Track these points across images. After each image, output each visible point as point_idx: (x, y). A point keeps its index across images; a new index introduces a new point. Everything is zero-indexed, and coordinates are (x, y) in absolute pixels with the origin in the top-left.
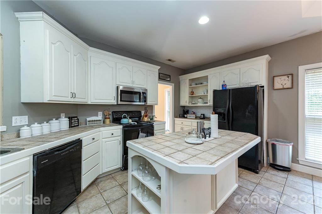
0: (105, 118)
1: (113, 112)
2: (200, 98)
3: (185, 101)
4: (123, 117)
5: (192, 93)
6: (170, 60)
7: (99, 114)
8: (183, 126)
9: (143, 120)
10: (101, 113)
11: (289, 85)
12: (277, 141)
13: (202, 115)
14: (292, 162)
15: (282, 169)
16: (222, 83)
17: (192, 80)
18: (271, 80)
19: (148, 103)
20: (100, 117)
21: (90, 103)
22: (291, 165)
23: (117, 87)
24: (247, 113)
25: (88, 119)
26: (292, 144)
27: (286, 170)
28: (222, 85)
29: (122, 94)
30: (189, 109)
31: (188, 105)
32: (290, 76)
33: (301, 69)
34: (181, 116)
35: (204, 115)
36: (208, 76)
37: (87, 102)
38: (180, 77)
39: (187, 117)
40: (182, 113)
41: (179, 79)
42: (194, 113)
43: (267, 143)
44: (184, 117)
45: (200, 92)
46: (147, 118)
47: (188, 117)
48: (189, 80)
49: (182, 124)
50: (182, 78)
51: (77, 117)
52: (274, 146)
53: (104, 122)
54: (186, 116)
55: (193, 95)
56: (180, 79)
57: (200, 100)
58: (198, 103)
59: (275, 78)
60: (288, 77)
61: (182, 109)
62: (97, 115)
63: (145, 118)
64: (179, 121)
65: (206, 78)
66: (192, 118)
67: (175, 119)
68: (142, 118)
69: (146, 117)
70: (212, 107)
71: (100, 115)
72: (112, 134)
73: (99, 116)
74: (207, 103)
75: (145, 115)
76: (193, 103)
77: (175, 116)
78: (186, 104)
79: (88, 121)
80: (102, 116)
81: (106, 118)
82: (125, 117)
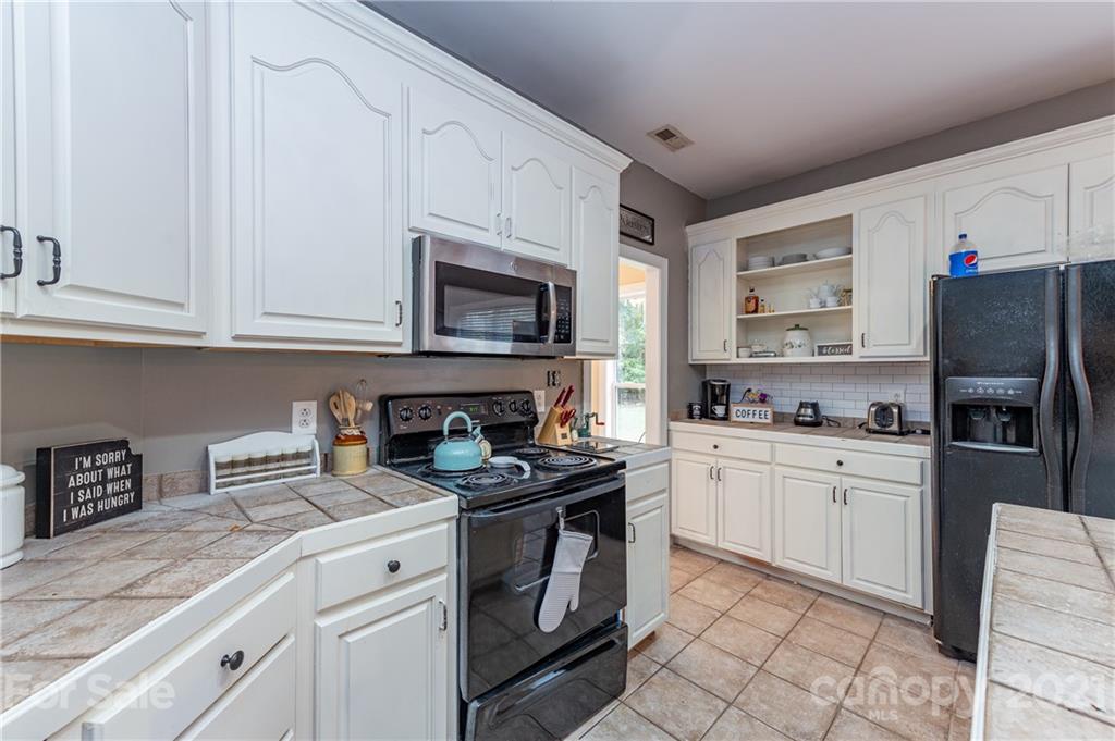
0: (336, 436)
1: (384, 401)
2: (797, 327)
3: (716, 340)
4: (446, 433)
5: (751, 303)
6: (665, 134)
7: (296, 417)
8: (723, 463)
9: (549, 442)
10: (313, 406)
13: (802, 405)
17: (748, 245)
19: (578, 349)
20: (303, 434)
21: (221, 339)
23: (417, 245)
25: (220, 452)
28: (952, 257)
29: (448, 290)
30: (729, 381)
31: (735, 360)
34: (696, 412)
35: (815, 406)
36: (851, 216)
37: (198, 335)
38: (689, 229)
39: (726, 418)
40: (695, 396)
41: (683, 238)
42: (763, 398)
44: (707, 414)
45: (792, 297)
46: (566, 429)
47: (734, 417)
48: (738, 240)
49: (717, 452)
50: (700, 234)
51: (123, 444)
53: (329, 465)
54: (720, 410)
55: (756, 311)
56: (691, 242)
57: (796, 337)
58: (788, 351)
61: (696, 382)
62: (283, 423)
63: (559, 431)
64: (696, 436)
65: (841, 228)
66: (757, 419)
67: (674, 425)
68: (538, 430)
69: (562, 425)
71: (305, 423)
72: (394, 567)
73: (296, 427)
75: (559, 411)
76: (757, 349)
77: (674, 416)
78: (726, 356)
79: (219, 466)
80: (318, 422)
81: (339, 440)
82: (459, 432)
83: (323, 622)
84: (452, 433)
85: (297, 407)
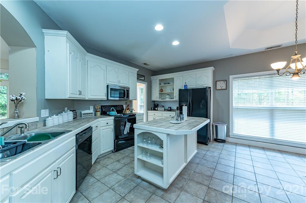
0: (96, 111)
1: (102, 106)
2: (168, 95)
3: (156, 97)
4: (111, 110)
5: (161, 90)
6: (145, 64)
7: (91, 108)
8: (155, 117)
9: (126, 113)
10: (93, 107)
11: (224, 87)
12: (218, 124)
13: (169, 107)
14: (226, 137)
15: (221, 141)
16: (184, 84)
17: (161, 81)
18: (215, 83)
19: (130, 99)
21: (87, 99)
22: (226, 138)
24: (201, 106)
25: (83, 112)
26: (226, 125)
27: (223, 141)
28: (184, 86)
29: (112, 91)
30: (159, 104)
31: (159, 100)
32: (225, 81)
33: (231, 77)
34: (153, 109)
35: (170, 108)
36: (174, 78)
37: (85, 98)
38: (151, 77)
39: (157, 110)
40: (153, 106)
41: (151, 79)
42: (163, 107)
43: (213, 125)
44: (154, 110)
45: (167, 90)
46: (128, 111)
47: (158, 110)
48: (159, 80)
49: (154, 115)
50: (153, 78)
51: (75, 111)
52: (216, 126)
53: (95, 115)
54: (156, 109)
55: (162, 92)
56: (152, 79)
57: (167, 96)
58: (167, 99)
59: (217, 82)
60: (224, 82)
61: (153, 104)
62: (89, 109)
63: (127, 111)
64: (151, 113)
65: (172, 79)
66: (162, 110)
67: (148, 111)
68: (124, 111)
69: (128, 110)
70: (178, 102)
71: (92, 109)
72: (107, 123)
73: (91, 110)
74: (173, 98)
75: (127, 108)
76: (162, 98)
77: (148, 109)
78: (157, 99)
79: (83, 114)
83: (101, 128)
84: (112, 111)
85: (91, 107)
